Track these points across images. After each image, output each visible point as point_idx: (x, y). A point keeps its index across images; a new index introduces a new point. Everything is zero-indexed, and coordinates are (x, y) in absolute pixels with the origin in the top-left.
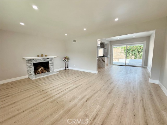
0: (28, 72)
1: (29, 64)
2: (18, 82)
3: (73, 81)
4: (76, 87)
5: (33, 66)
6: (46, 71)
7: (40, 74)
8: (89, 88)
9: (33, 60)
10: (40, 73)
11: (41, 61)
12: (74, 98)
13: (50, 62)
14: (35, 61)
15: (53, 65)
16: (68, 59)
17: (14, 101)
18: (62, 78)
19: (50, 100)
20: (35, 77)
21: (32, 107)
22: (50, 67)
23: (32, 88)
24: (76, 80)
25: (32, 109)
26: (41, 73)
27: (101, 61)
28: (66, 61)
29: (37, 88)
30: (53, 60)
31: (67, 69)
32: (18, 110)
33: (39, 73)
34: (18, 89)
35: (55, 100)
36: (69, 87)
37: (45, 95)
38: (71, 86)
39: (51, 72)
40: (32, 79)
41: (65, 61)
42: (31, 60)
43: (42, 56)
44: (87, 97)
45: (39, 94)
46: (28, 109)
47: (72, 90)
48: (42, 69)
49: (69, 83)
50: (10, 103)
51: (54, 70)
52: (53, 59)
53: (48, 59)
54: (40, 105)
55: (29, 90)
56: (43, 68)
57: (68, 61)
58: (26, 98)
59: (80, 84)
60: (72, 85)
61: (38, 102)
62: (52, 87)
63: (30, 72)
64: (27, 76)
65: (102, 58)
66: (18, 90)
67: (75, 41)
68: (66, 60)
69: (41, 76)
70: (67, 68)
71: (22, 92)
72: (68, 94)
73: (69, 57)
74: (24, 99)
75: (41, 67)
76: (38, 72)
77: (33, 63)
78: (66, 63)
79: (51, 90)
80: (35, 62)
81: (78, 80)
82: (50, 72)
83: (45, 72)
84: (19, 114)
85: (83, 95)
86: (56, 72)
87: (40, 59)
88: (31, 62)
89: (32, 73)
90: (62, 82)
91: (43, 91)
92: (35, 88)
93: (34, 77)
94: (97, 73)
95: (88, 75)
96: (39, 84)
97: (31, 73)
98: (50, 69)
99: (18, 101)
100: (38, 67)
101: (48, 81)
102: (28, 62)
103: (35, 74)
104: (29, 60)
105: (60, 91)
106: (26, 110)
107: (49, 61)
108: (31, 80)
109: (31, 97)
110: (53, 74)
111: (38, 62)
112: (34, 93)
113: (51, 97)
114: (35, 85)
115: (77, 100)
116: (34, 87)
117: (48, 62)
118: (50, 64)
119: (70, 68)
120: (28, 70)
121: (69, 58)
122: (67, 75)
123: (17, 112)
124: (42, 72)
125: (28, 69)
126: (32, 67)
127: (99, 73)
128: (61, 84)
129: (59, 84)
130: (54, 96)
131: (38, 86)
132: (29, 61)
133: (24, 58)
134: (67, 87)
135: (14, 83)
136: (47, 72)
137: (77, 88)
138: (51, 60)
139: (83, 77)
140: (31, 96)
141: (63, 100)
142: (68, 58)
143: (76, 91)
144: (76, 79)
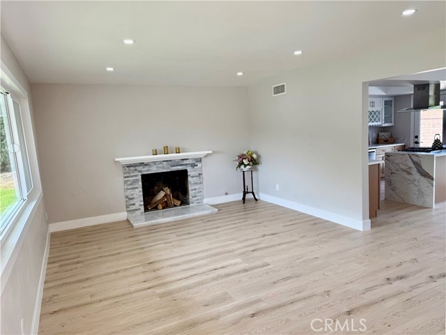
0: (127, 201)
1: (129, 179)
2: (101, 229)
3: (246, 247)
4: (246, 270)
5: (140, 183)
6: (179, 203)
7: (161, 212)
8: (289, 281)
9: (142, 164)
10: (160, 206)
11: (163, 168)
12: (224, 298)
13: (191, 172)
14: (146, 169)
15: (201, 183)
16: (254, 162)
17: (88, 276)
18: (217, 232)
19: (159, 291)
20: (146, 220)
21: (117, 297)
22: (190, 187)
23: (127, 252)
24: (261, 246)
25: (117, 300)
26: (163, 209)
27: (409, 173)
28: (248, 167)
29: (139, 254)
30: (199, 165)
31: (249, 200)
32: (92, 296)
33: (156, 208)
34: (99, 249)
35: (169, 293)
36: (225, 263)
37: (153, 275)
38: (233, 261)
39: (193, 207)
40: (136, 225)
41: (242, 167)
42: (135, 165)
43: (166, 150)
44: (262, 306)
45: (141, 269)
46: (108, 299)
47: (228, 275)
48: (166, 195)
49: (233, 251)
50: (81, 278)
51: (205, 201)
52: (199, 160)
53: (185, 162)
54: (134, 295)
55: (120, 255)
56: (168, 191)
57: (257, 170)
58: (110, 273)
59: (267, 261)
60: (239, 260)
61: (133, 289)
62: (176, 257)
63: (132, 202)
64: (123, 216)
65: (415, 159)
66: (98, 251)
67: (280, 89)
68: (245, 166)
69: (163, 216)
70: (249, 196)
71: (105, 256)
72: (210, 284)
73: (259, 153)
74: (106, 274)
75: (165, 189)
76: (155, 203)
77: (140, 174)
78: (248, 176)
79: (171, 266)
80: (146, 171)
81: (266, 248)
82: (191, 205)
83: (175, 206)
84: (91, 303)
85: (253, 297)
86: (208, 209)
87: (160, 163)
88: (136, 170)
89: (137, 206)
90: (211, 247)
91: (151, 263)
92: (135, 252)
93: (141, 220)
94: (369, 228)
95: (318, 235)
96: (146, 243)
97: (134, 204)
98: (190, 197)
99: (95, 277)
100: (156, 188)
101: (174, 235)
102: (129, 173)
103: (146, 210)
104: (129, 166)
105: (194, 272)
106: (105, 300)
107: (189, 169)
108: (133, 227)
109: (121, 274)
110: (197, 214)
111: (154, 170)
112: (130, 266)
113: (164, 284)
114: (137, 245)
115: (227, 306)
116: (134, 250)
117: (186, 171)
118: (189, 179)
119: (262, 196)
120: (127, 197)
121: (259, 156)
122: (237, 225)
123: (89, 299)
124: (166, 205)
125: (128, 193)
126: (137, 188)
127: (376, 229)
128: (207, 250)
129: (201, 249)
130: (173, 282)
131: (143, 248)
132: (131, 168)
133: (117, 160)
134: (219, 265)
135: (93, 231)
136: (180, 205)
137: (248, 273)
138: (193, 165)
139: (293, 239)
140: (121, 270)
141: (190, 296)
142: (254, 156)
143: (239, 281)
144: (260, 243)
